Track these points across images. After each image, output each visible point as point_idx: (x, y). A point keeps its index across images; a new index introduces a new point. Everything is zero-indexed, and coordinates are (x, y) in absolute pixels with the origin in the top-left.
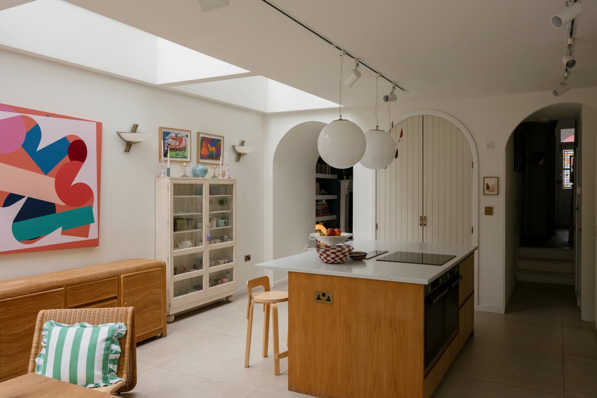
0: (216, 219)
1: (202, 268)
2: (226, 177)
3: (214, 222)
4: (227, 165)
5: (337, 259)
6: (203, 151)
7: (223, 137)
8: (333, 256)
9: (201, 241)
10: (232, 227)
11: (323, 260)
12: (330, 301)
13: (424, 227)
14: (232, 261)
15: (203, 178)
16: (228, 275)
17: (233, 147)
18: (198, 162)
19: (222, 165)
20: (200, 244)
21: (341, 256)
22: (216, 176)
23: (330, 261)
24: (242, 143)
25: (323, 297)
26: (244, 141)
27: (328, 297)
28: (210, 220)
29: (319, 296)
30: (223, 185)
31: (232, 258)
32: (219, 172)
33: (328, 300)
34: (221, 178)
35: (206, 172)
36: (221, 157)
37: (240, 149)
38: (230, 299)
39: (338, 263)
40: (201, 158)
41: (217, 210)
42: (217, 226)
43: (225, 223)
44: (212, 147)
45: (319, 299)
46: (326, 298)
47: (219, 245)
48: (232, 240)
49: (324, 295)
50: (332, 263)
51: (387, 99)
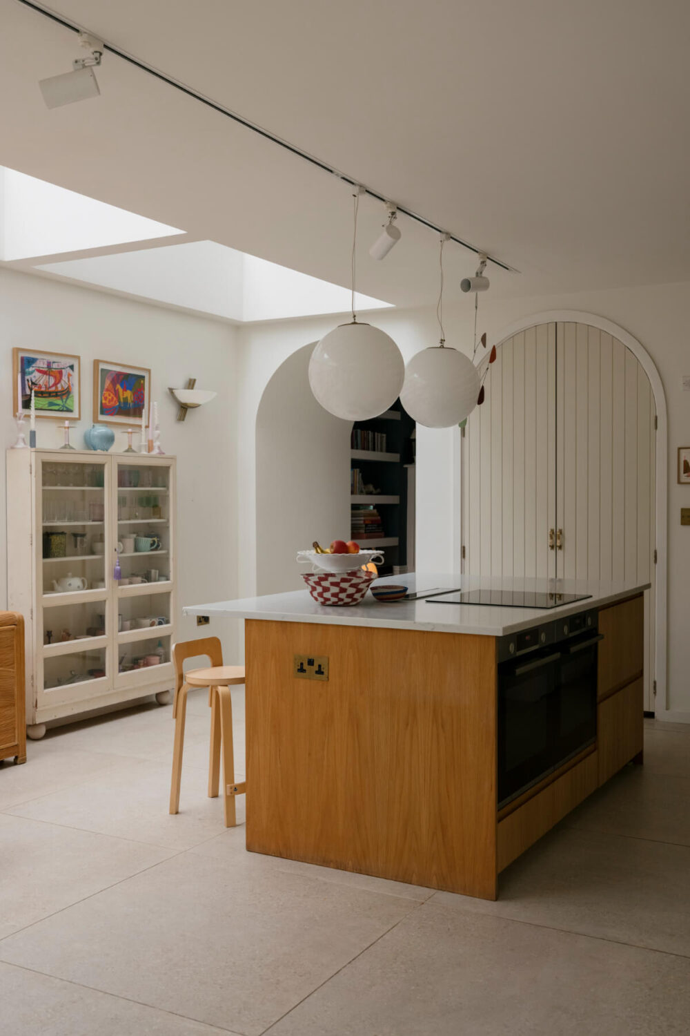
0: (135, 536)
1: (104, 634)
2: (155, 452)
3: (130, 543)
4: (157, 428)
5: (342, 596)
6: (106, 398)
7: (149, 371)
8: (335, 590)
9: (103, 580)
10: (168, 553)
11: (316, 599)
12: (322, 673)
13: (559, 551)
14: (168, 622)
15: (105, 452)
16: (160, 650)
17: (171, 390)
18: (96, 421)
19: (147, 427)
20: (101, 584)
21: (351, 591)
22: (133, 448)
23: (329, 600)
24: (191, 384)
25: (310, 667)
26: (195, 380)
27: (320, 666)
28: (121, 538)
29: (302, 664)
30: (150, 468)
31: (168, 616)
32: (139, 440)
33: (320, 672)
34: (144, 453)
35: (110, 439)
36: (145, 412)
37: (186, 396)
38: (165, 699)
39: (346, 605)
40: (102, 413)
41: (136, 518)
42: (136, 550)
43: (152, 545)
44: (125, 390)
45: (302, 670)
46: (316, 668)
47: (140, 588)
48: (168, 579)
49: (311, 662)
50: (334, 605)
51: (467, 285)
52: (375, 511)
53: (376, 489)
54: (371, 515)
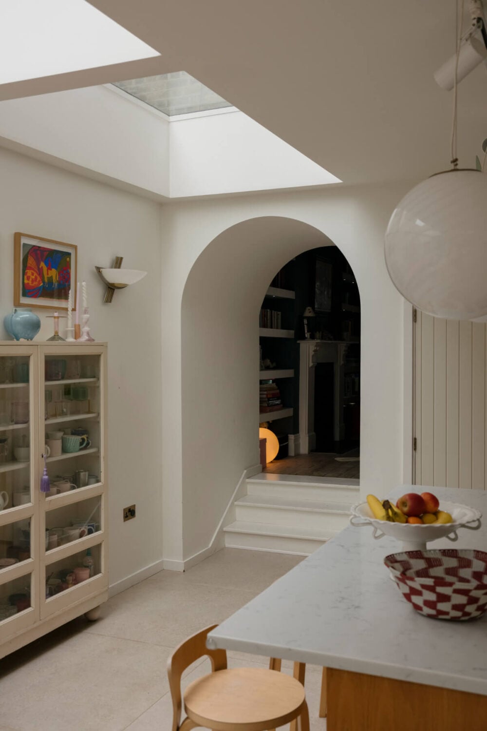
0: (60, 434)
1: (29, 557)
2: (84, 338)
3: (58, 444)
4: (86, 312)
6: (28, 278)
7: (75, 247)
9: (27, 489)
10: (99, 451)
14: (98, 529)
15: (30, 342)
16: (90, 560)
17: (98, 269)
18: (17, 304)
19: (74, 310)
20: (25, 497)
22: (60, 335)
24: (118, 263)
26: (122, 259)
28: (48, 437)
30: (76, 357)
31: (99, 522)
32: (67, 325)
34: (71, 339)
35: (35, 326)
36: (71, 293)
37: (113, 276)
38: (96, 615)
40: (25, 295)
41: (63, 414)
42: (64, 450)
43: (81, 444)
44: (49, 268)
47: (69, 496)
48: (98, 481)
52: (274, 385)
53: (272, 362)
54: (272, 389)
